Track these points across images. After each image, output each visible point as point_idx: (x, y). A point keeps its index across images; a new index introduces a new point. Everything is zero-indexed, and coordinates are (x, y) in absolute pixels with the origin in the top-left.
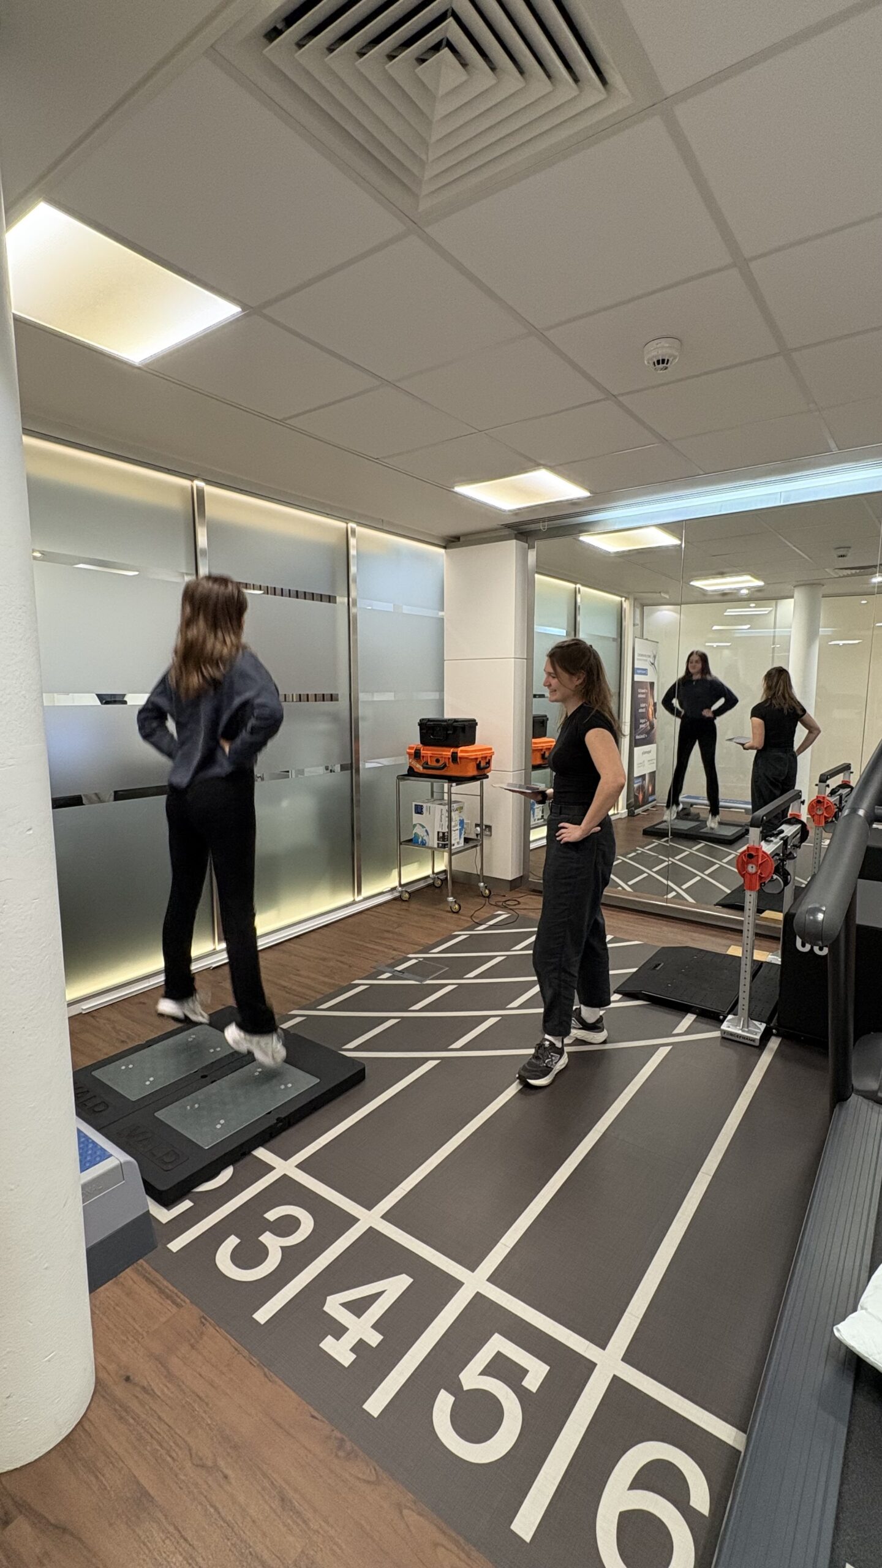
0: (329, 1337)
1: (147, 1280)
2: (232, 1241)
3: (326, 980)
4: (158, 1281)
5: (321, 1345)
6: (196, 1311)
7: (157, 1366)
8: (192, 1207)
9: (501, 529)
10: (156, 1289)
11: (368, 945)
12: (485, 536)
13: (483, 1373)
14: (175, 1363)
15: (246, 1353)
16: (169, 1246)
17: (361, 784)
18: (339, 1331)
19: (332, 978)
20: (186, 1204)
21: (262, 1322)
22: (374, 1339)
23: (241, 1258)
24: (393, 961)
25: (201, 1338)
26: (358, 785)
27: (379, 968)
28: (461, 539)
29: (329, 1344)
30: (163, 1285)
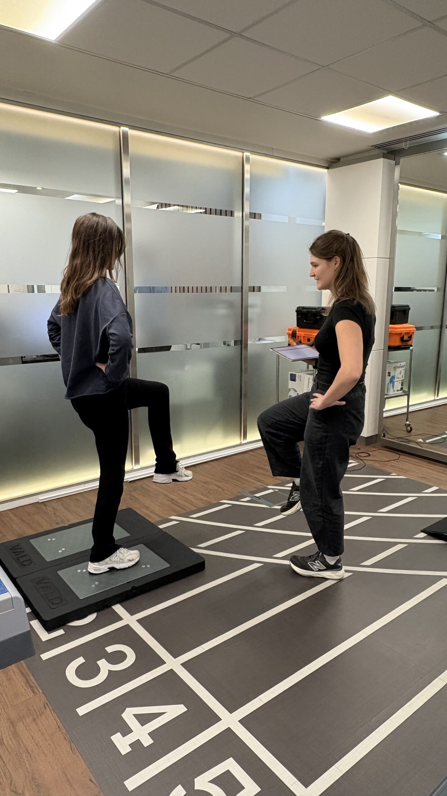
0: (119, 733)
1: (22, 673)
2: (81, 660)
3: (202, 497)
4: (28, 675)
5: (112, 737)
6: (43, 698)
7: (10, 726)
8: (64, 634)
9: (371, 150)
10: (25, 680)
11: (242, 476)
12: (359, 156)
13: (212, 781)
14: (20, 727)
15: (64, 731)
16: (42, 656)
17: (249, 357)
18: (126, 730)
19: (208, 497)
20: (61, 632)
21: (81, 714)
22: (147, 741)
23: (81, 673)
24: (256, 489)
25: (41, 716)
26: (246, 358)
27: (243, 494)
28: (341, 160)
29: (117, 739)
30: (30, 678)
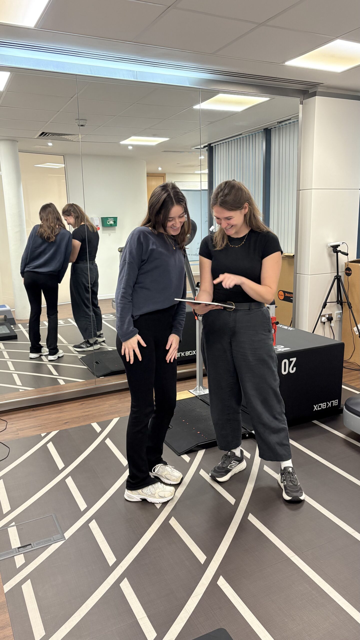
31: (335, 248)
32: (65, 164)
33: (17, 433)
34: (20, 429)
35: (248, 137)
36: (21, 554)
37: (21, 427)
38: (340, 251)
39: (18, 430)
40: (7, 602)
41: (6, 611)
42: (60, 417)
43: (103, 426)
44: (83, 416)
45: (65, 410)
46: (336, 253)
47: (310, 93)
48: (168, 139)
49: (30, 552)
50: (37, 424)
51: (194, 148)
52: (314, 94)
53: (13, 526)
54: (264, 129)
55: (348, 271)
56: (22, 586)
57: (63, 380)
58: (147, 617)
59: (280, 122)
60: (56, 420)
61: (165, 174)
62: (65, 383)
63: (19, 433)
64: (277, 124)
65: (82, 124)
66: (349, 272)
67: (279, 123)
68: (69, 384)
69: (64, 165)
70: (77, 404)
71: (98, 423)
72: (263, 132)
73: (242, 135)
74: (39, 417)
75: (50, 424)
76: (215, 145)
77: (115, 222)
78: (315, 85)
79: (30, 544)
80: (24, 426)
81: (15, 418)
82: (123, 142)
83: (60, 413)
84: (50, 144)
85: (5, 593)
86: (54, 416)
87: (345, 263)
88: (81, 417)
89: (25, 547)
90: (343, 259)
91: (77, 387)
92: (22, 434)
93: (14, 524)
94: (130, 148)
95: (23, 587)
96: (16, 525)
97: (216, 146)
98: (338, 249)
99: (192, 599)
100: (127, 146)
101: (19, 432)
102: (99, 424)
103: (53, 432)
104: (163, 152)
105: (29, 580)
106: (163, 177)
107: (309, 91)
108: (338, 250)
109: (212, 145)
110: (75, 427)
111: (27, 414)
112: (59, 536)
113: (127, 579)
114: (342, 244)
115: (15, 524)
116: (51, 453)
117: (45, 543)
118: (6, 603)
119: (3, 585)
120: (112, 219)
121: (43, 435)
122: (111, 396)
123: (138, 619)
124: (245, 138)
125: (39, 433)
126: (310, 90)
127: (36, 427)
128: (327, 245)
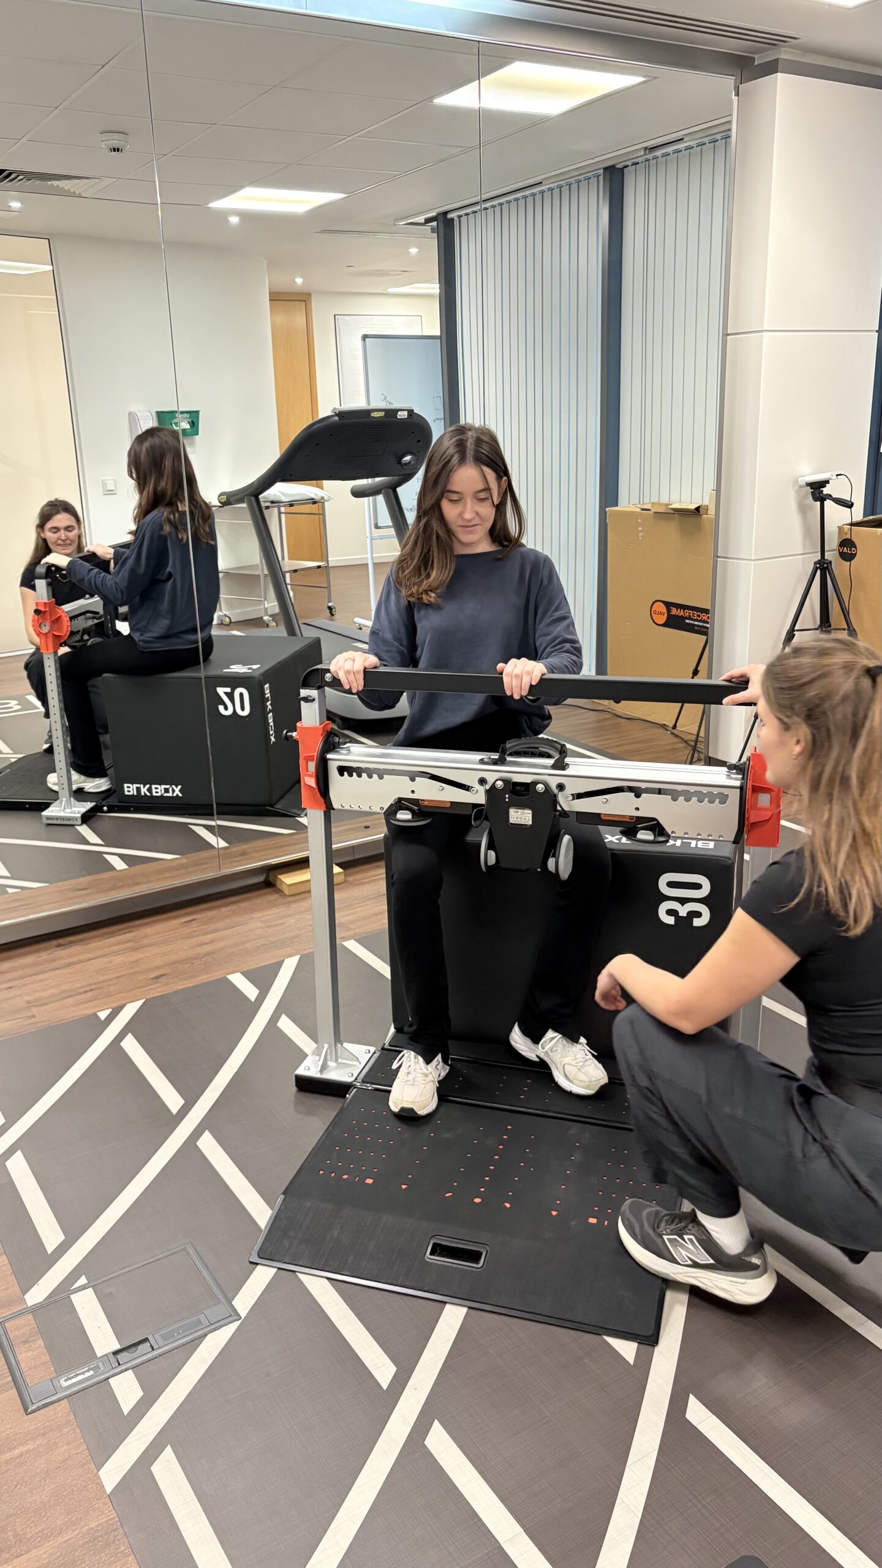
31: (817, 489)
32: (54, 264)
33: (30, 1014)
34: (36, 1000)
35: (556, 192)
36: (126, 1370)
37: (37, 995)
38: (829, 497)
39: (30, 1004)
40: (119, 1520)
41: (125, 1550)
42: (137, 961)
43: (263, 979)
44: (201, 956)
45: (146, 941)
46: (819, 503)
47: (756, 64)
48: (342, 196)
49: (151, 1362)
50: (79, 985)
51: (405, 223)
52: (771, 68)
53: (83, 1288)
54: (605, 169)
55: (845, 548)
56: (152, 1468)
57: (121, 856)
58: (525, 1534)
59: (650, 149)
60: (130, 971)
61: (310, 294)
62: (127, 865)
63: (36, 1014)
64: (642, 153)
65: (116, 144)
66: (851, 550)
67: (647, 151)
68: (138, 868)
69: (50, 268)
70: (175, 923)
71: (245, 974)
72: (601, 178)
73: (543, 186)
74: (77, 966)
75: (114, 982)
76: (460, 217)
77: (194, 424)
78: (776, 41)
79: (146, 1340)
80: (44, 994)
81: (14, 969)
82: (217, 204)
83: (136, 949)
84: (16, 205)
85: (108, 1493)
86: (120, 959)
87: (838, 527)
88: (196, 959)
89: (134, 1349)
90: (835, 517)
91: (163, 876)
92: (45, 1015)
93: (83, 1281)
94: (234, 220)
95: (156, 1469)
96: (92, 1284)
97: (462, 218)
98: (826, 491)
99: (631, 1469)
100: (224, 214)
101: (34, 1011)
102: (248, 975)
103: (128, 1005)
104: (318, 232)
105: (169, 1449)
106: (304, 303)
107: (754, 58)
108: (825, 493)
109: (450, 216)
110: (185, 989)
111: (44, 956)
112: (221, 1310)
113: (441, 1423)
114: (836, 477)
115: (86, 1282)
116: (137, 1065)
117: (189, 1332)
118: (119, 1524)
119: (98, 1471)
120: (185, 415)
121: (103, 1015)
122: (260, 896)
123: (501, 1541)
124: (547, 195)
125: (90, 1011)
126: (756, 56)
127: (80, 994)
128: (797, 481)
